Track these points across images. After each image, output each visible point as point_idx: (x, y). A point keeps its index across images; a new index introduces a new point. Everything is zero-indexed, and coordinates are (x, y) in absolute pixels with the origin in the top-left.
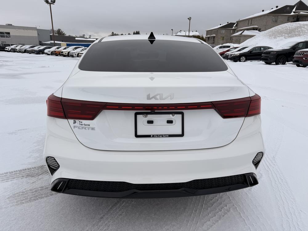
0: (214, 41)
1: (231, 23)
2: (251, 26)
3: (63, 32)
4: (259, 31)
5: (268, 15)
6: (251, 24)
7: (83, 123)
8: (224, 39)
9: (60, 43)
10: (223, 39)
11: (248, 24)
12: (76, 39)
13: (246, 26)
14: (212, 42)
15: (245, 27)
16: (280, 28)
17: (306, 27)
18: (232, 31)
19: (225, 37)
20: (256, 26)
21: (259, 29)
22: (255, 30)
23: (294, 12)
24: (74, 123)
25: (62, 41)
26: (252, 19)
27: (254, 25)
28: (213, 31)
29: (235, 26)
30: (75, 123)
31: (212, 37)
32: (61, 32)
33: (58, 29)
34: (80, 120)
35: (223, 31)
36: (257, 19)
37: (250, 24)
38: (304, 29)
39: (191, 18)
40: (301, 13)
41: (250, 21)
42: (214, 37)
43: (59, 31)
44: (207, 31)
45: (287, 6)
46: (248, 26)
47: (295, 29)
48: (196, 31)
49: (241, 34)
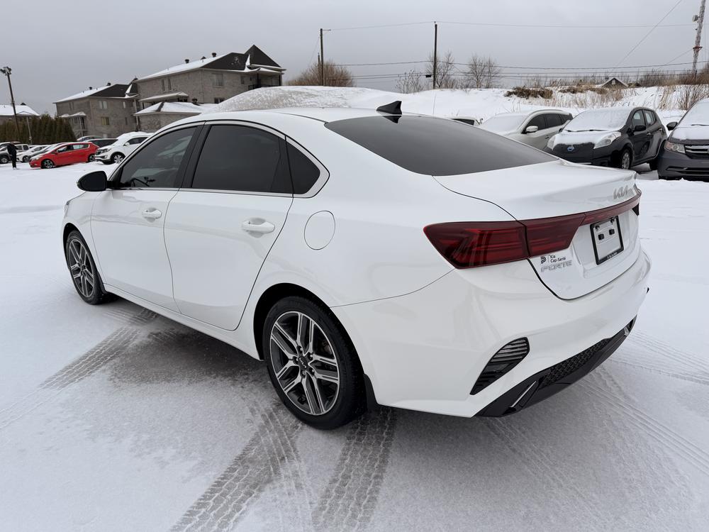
0: (84, 127)
1: (117, 85)
2: (171, 92)
4: (195, 104)
5: (202, 70)
6: (170, 88)
7: (556, 258)
8: (110, 123)
10: (108, 124)
11: (164, 89)
13: (161, 94)
14: (82, 130)
15: (157, 95)
16: (248, 98)
17: (294, 96)
18: (124, 103)
19: (112, 119)
20: (183, 94)
21: (193, 100)
22: (181, 101)
23: (249, 68)
24: (542, 262)
26: (169, 77)
27: (176, 91)
28: (76, 103)
29: (128, 91)
30: (543, 260)
31: (76, 118)
34: (551, 254)
35: (104, 104)
36: (181, 77)
37: (167, 90)
38: (293, 101)
39: (10, 70)
40: (262, 69)
41: (166, 82)
42: (83, 118)
44: (58, 104)
45: (233, 55)
46: (164, 93)
47: (277, 100)
48: (23, 104)
49: (159, 110)
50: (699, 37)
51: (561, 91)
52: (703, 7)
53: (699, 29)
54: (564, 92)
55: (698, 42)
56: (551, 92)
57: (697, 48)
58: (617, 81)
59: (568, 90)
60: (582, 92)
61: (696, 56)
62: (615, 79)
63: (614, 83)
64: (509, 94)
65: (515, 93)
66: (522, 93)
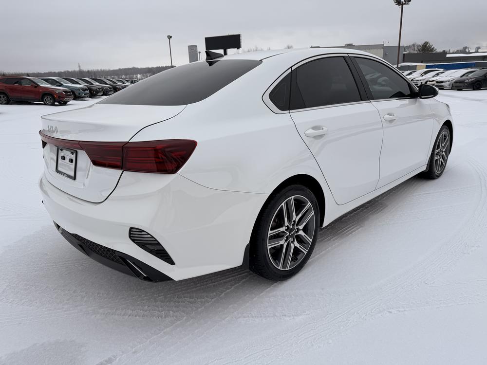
3: (432, 47)
9: (416, 66)
12: (448, 56)
25: (422, 62)
32: (429, 46)
33: (423, 42)
43: (426, 46)
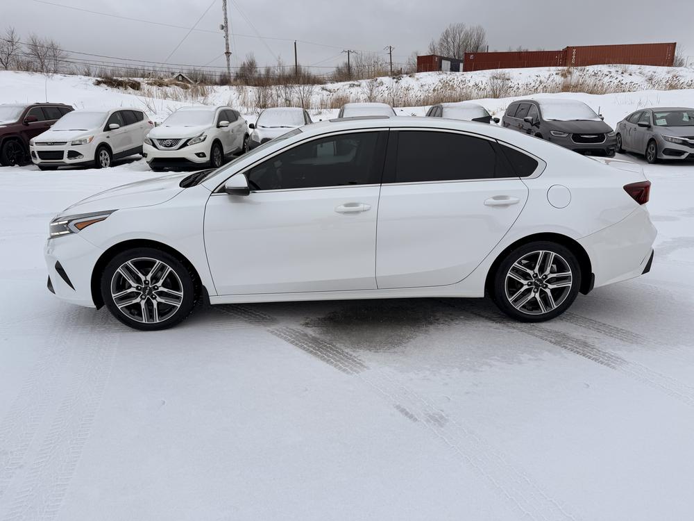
50: (227, 44)
51: (148, 84)
52: (226, 18)
53: (226, 37)
54: (151, 84)
55: (228, 48)
56: (139, 83)
57: (228, 53)
58: (183, 77)
59: (155, 84)
60: (167, 86)
61: (228, 60)
62: (180, 75)
63: (180, 78)
64: (98, 83)
65: (105, 83)
66: (111, 82)
